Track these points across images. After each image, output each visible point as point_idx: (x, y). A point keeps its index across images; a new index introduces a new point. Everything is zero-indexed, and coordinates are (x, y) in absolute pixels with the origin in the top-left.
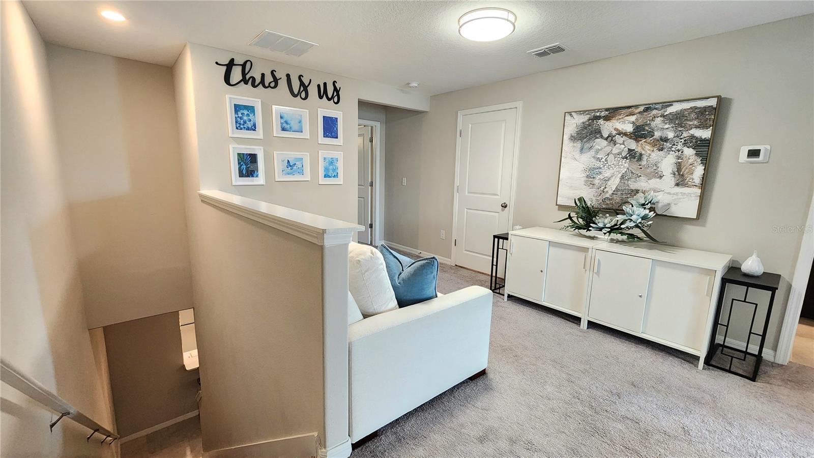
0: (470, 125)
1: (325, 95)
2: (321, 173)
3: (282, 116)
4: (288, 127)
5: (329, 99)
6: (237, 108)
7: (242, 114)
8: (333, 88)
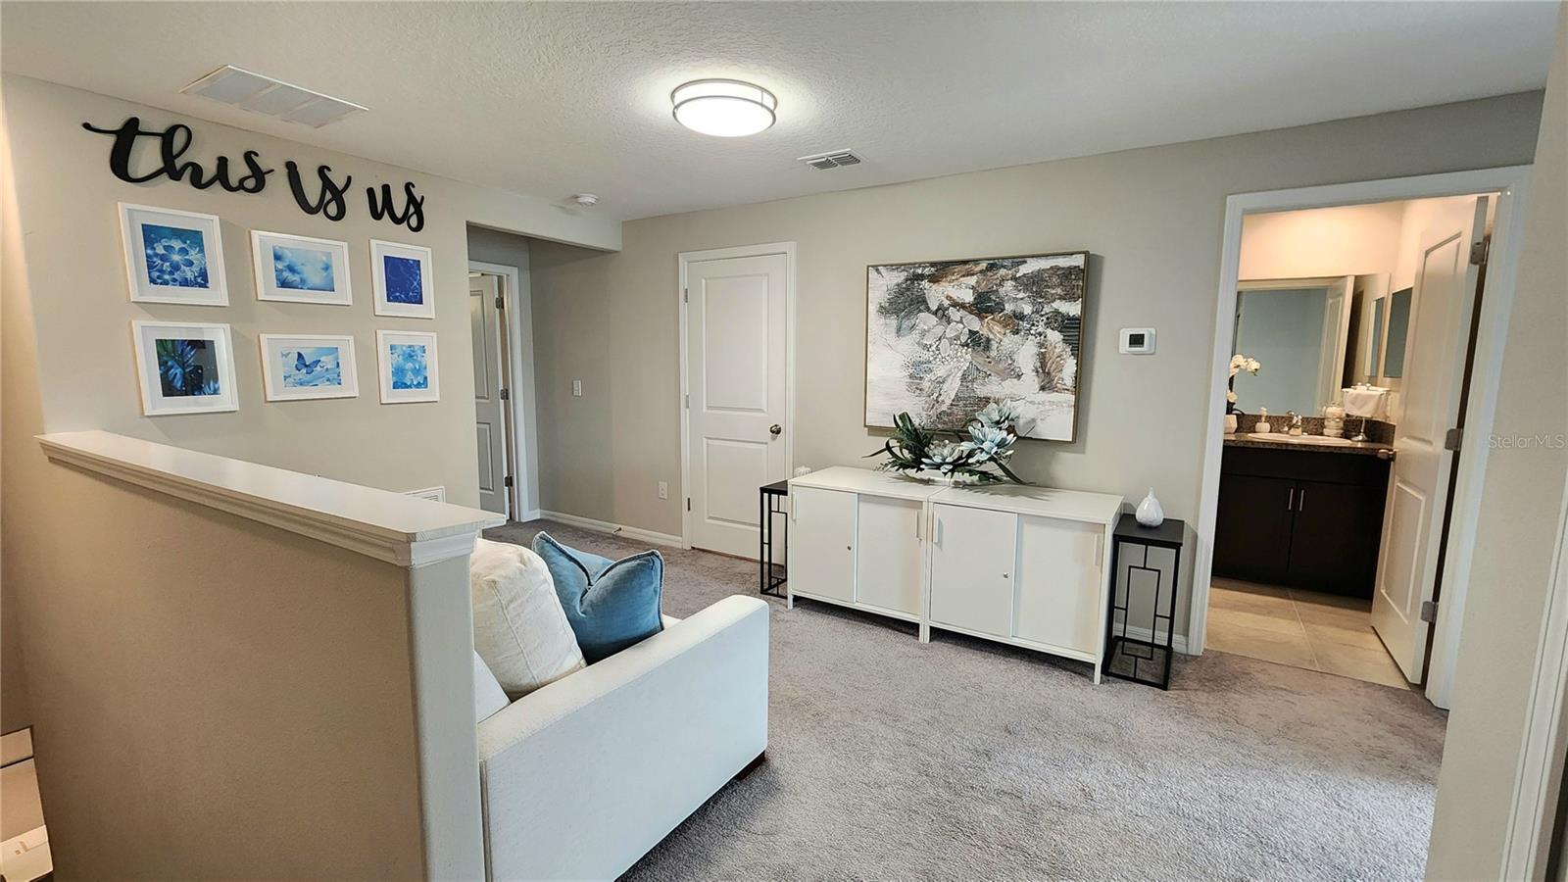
0: (703, 281)
1: (386, 212)
2: (386, 377)
3: (280, 253)
4: (296, 278)
5: (397, 221)
6: (151, 234)
7: (168, 248)
8: (405, 198)
